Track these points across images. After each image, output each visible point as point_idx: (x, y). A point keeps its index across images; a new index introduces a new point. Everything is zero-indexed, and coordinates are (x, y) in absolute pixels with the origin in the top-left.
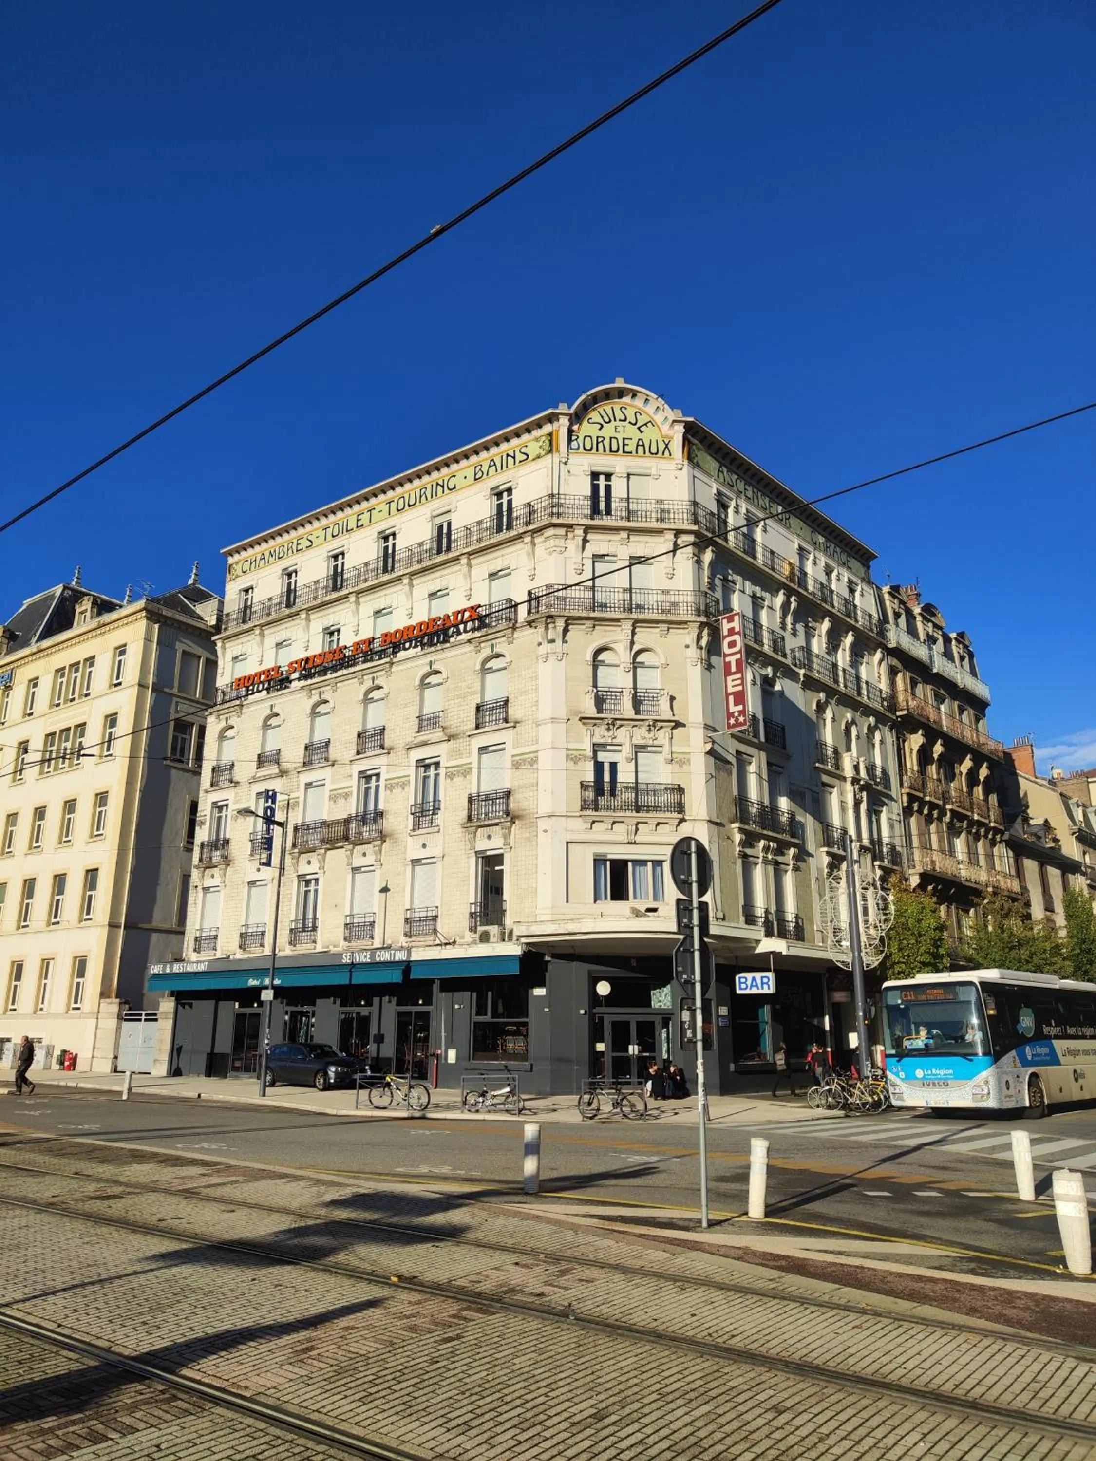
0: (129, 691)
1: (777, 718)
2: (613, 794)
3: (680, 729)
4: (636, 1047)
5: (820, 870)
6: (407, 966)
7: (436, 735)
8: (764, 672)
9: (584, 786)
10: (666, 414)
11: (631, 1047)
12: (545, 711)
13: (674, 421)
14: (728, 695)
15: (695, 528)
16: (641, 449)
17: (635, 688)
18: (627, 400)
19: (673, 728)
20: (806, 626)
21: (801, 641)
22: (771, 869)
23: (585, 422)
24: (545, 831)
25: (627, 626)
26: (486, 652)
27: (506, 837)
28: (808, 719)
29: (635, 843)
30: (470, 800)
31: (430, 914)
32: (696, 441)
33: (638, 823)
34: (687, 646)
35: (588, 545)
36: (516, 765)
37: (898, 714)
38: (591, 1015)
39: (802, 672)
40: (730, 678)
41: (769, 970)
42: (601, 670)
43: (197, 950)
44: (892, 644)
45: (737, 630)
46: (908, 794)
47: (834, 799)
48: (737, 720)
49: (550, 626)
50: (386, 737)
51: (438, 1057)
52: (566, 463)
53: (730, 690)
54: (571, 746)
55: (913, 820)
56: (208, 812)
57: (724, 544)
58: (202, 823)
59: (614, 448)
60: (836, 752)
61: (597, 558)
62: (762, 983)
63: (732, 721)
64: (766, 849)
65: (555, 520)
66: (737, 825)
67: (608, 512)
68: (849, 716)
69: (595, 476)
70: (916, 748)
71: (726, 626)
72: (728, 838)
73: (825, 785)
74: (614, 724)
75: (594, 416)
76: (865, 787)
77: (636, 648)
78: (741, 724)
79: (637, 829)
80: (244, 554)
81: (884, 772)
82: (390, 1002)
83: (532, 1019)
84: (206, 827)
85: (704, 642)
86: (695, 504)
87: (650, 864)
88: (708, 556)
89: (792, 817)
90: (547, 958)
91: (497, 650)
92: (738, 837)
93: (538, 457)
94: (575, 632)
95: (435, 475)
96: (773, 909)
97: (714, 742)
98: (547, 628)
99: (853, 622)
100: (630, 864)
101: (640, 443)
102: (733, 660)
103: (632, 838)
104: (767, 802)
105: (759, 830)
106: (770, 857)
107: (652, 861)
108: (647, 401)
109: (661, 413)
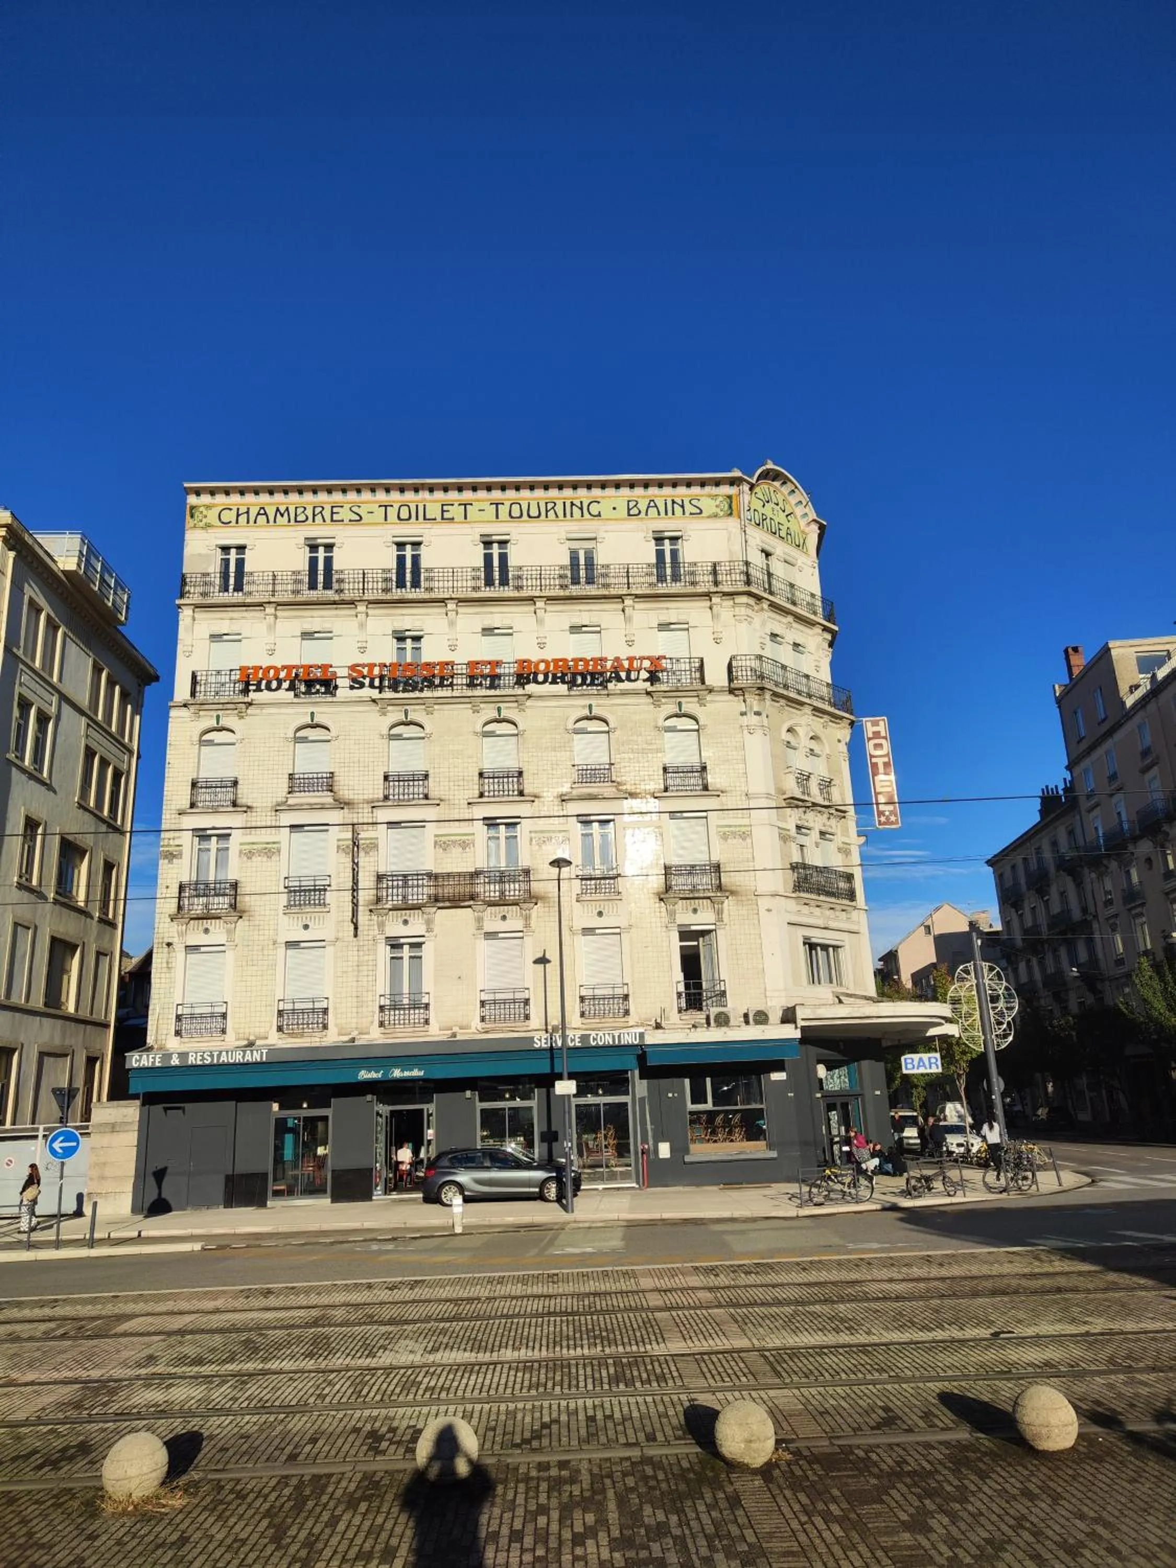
6: (642, 1052)
7: (607, 790)
9: (793, 867)
10: (807, 510)
13: (813, 520)
14: (877, 794)
16: (790, 538)
18: (780, 485)
19: (842, 819)
24: (769, 910)
25: (809, 711)
26: (670, 709)
27: (718, 912)
29: (825, 928)
30: (667, 870)
31: (617, 991)
33: (829, 909)
34: (839, 741)
36: (725, 838)
40: (877, 778)
41: (935, 1051)
43: (181, 1033)
45: (883, 734)
48: (888, 818)
50: (526, 782)
52: (744, 531)
53: (879, 789)
54: (779, 824)
56: (187, 840)
58: (175, 855)
59: (773, 529)
61: (772, 636)
62: (930, 1064)
63: (883, 819)
65: (746, 586)
69: (764, 554)
71: (869, 729)
74: (810, 808)
75: (759, 492)
77: (811, 735)
78: (892, 823)
79: (829, 915)
80: (223, 499)
83: (770, 1105)
84: (187, 863)
87: (831, 948)
91: (686, 709)
93: (716, 516)
94: (772, 709)
95: (568, 492)
98: (753, 700)
100: (820, 949)
101: (788, 532)
102: (878, 761)
107: (835, 947)
108: (793, 491)
109: (801, 507)
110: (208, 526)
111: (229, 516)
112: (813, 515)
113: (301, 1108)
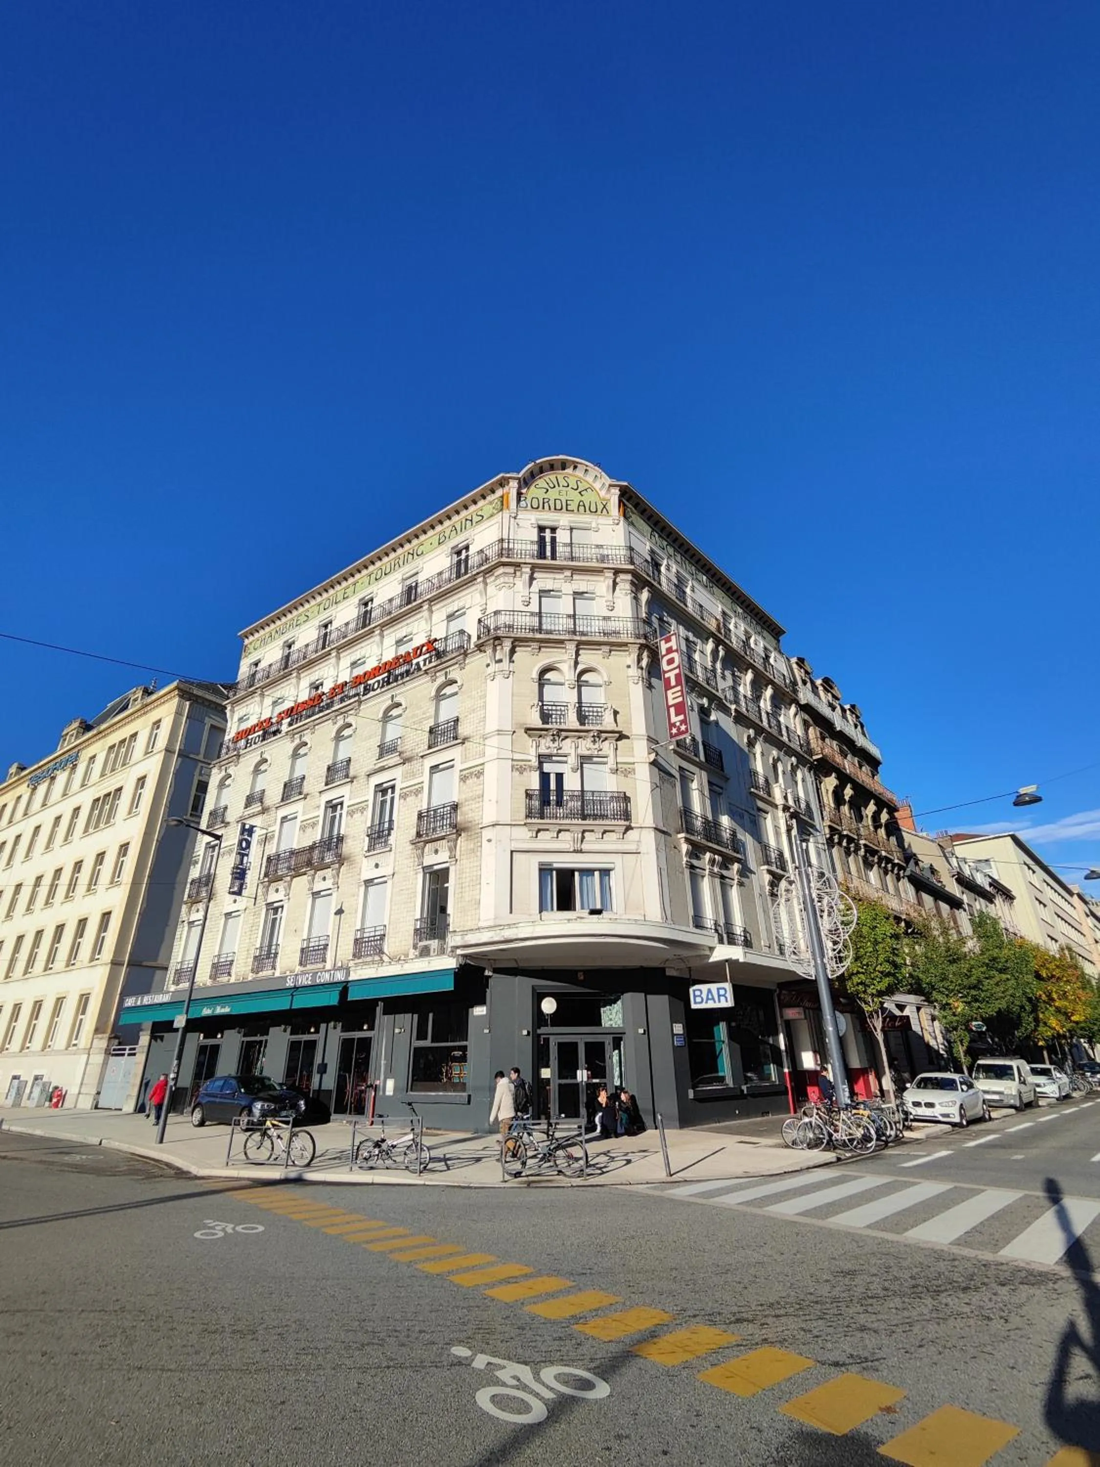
0: (159, 755)
1: (714, 743)
2: (559, 803)
3: (624, 741)
4: (585, 1072)
5: (762, 887)
6: (345, 988)
7: (393, 759)
8: (700, 702)
9: (529, 795)
10: (603, 480)
11: (579, 1072)
12: (492, 725)
13: (610, 486)
14: (669, 707)
15: (632, 567)
16: (582, 508)
17: (580, 702)
18: (569, 471)
19: (617, 740)
20: (733, 675)
21: (730, 682)
22: (717, 881)
23: (532, 487)
24: (489, 841)
25: (571, 647)
26: (441, 679)
27: (453, 849)
28: (741, 750)
29: (581, 851)
30: (420, 816)
31: (377, 933)
32: (630, 506)
33: (584, 832)
34: (629, 667)
35: (535, 582)
36: (463, 779)
37: (815, 757)
38: (536, 1037)
39: (733, 707)
40: (670, 692)
41: (726, 981)
42: (547, 689)
43: (177, 982)
44: (803, 702)
45: (674, 648)
46: (830, 827)
47: (768, 823)
48: (679, 729)
49: (498, 648)
50: (351, 767)
51: (376, 1089)
52: (515, 518)
53: (671, 702)
54: (517, 756)
55: (835, 851)
56: (201, 853)
57: (658, 586)
58: (196, 862)
59: (558, 507)
60: (767, 781)
61: (543, 593)
62: (719, 996)
63: (674, 731)
64: (712, 862)
65: (504, 559)
66: (682, 835)
67: (554, 557)
68: (775, 753)
69: (541, 529)
70: (831, 789)
71: (664, 647)
72: (675, 847)
73: (760, 810)
74: (560, 734)
75: (541, 482)
76: (795, 815)
77: (580, 667)
78: (683, 732)
79: (583, 838)
80: (257, 635)
81: (808, 805)
82: (335, 1028)
83: (471, 1043)
84: (199, 866)
85: (644, 663)
86: (631, 549)
87: (597, 874)
88: (645, 595)
89: (734, 834)
90: (487, 973)
91: (451, 676)
92: (684, 847)
93: (492, 516)
94: (521, 654)
95: (407, 546)
96: (722, 922)
97: (657, 754)
98: (495, 650)
99: (772, 677)
100: (577, 874)
101: (581, 504)
102: (672, 675)
103: (578, 846)
104: (710, 818)
105: (704, 842)
106: (716, 869)
107: (600, 870)
108: (586, 470)
109: (598, 481)
112: (608, 481)
113: (216, 1037)
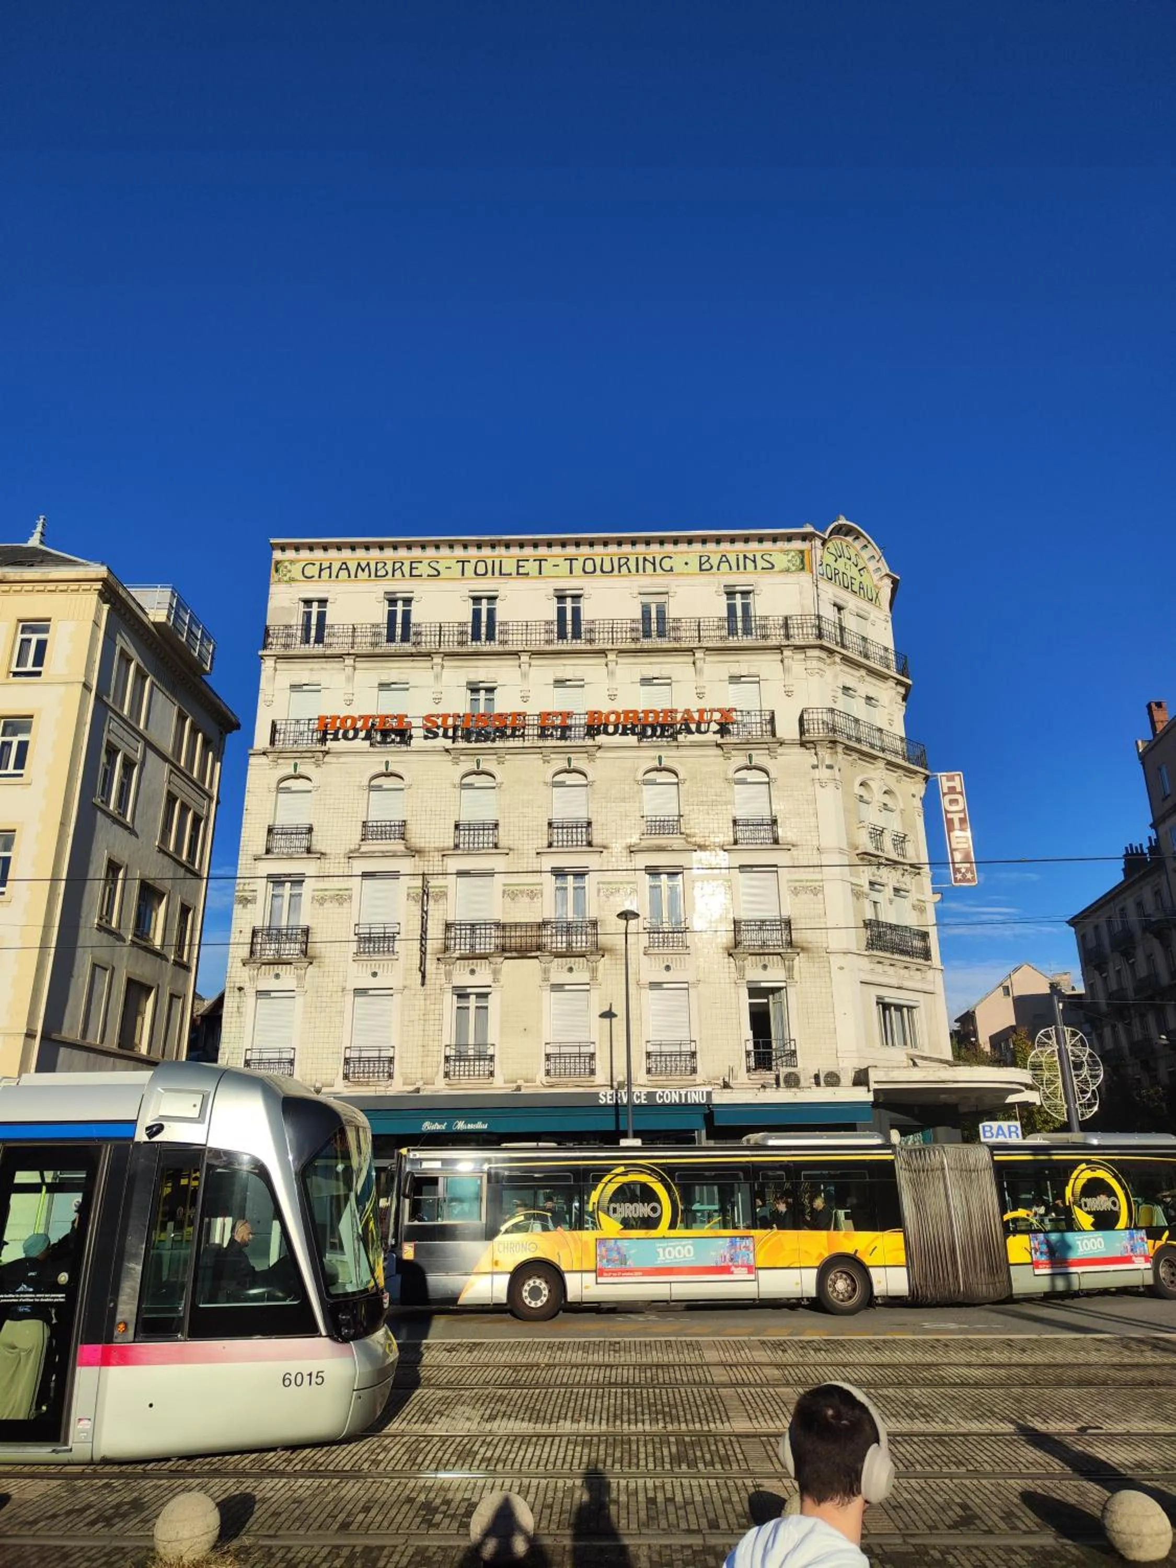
0: (64, 687)
3: (917, 877)
6: (709, 1111)
7: (674, 841)
9: (866, 925)
10: (880, 565)
13: (886, 574)
16: (862, 592)
18: (852, 540)
23: (827, 550)
24: (841, 968)
25: (882, 766)
26: (740, 761)
27: (788, 969)
29: (901, 988)
30: (736, 923)
31: (683, 1048)
33: (903, 968)
34: (914, 796)
35: (839, 674)
36: (796, 892)
40: (953, 835)
41: (1015, 1119)
45: (959, 789)
48: (964, 876)
49: (828, 751)
50: (595, 832)
52: (817, 586)
53: (955, 845)
54: (853, 880)
58: (250, 900)
59: (845, 584)
61: (845, 690)
62: (1010, 1133)
63: (959, 876)
71: (944, 784)
74: (881, 863)
75: (831, 547)
77: (884, 789)
78: (968, 881)
79: (904, 974)
80: (306, 554)
84: (260, 908)
87: (905, 1009)
91: (756, 762)
93: (788, 570)
95: (642, 549)
98: (826, 753)
101: (861, 586)
102: (953, 817)
103: (900, 982)
107: (910, 1007)
108: (866, 546)
109: (874, 562)
110: (292, 580)
111: (312, 571)
112: (886, 569)
